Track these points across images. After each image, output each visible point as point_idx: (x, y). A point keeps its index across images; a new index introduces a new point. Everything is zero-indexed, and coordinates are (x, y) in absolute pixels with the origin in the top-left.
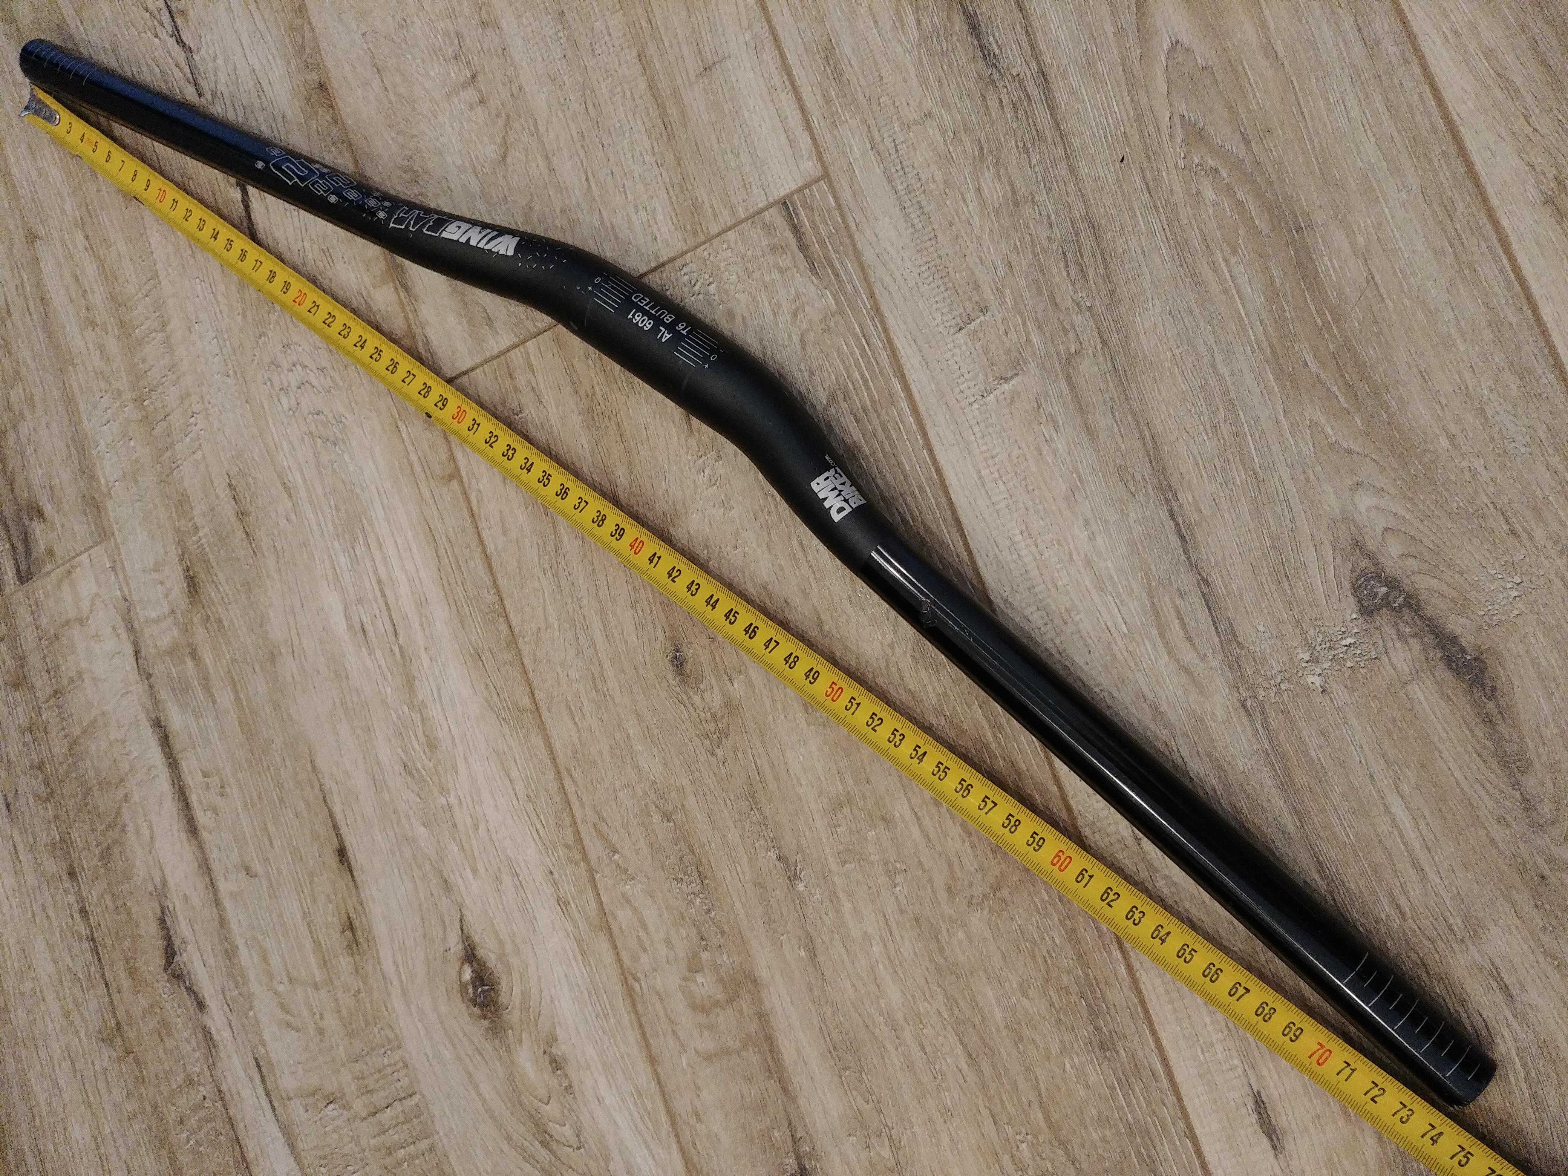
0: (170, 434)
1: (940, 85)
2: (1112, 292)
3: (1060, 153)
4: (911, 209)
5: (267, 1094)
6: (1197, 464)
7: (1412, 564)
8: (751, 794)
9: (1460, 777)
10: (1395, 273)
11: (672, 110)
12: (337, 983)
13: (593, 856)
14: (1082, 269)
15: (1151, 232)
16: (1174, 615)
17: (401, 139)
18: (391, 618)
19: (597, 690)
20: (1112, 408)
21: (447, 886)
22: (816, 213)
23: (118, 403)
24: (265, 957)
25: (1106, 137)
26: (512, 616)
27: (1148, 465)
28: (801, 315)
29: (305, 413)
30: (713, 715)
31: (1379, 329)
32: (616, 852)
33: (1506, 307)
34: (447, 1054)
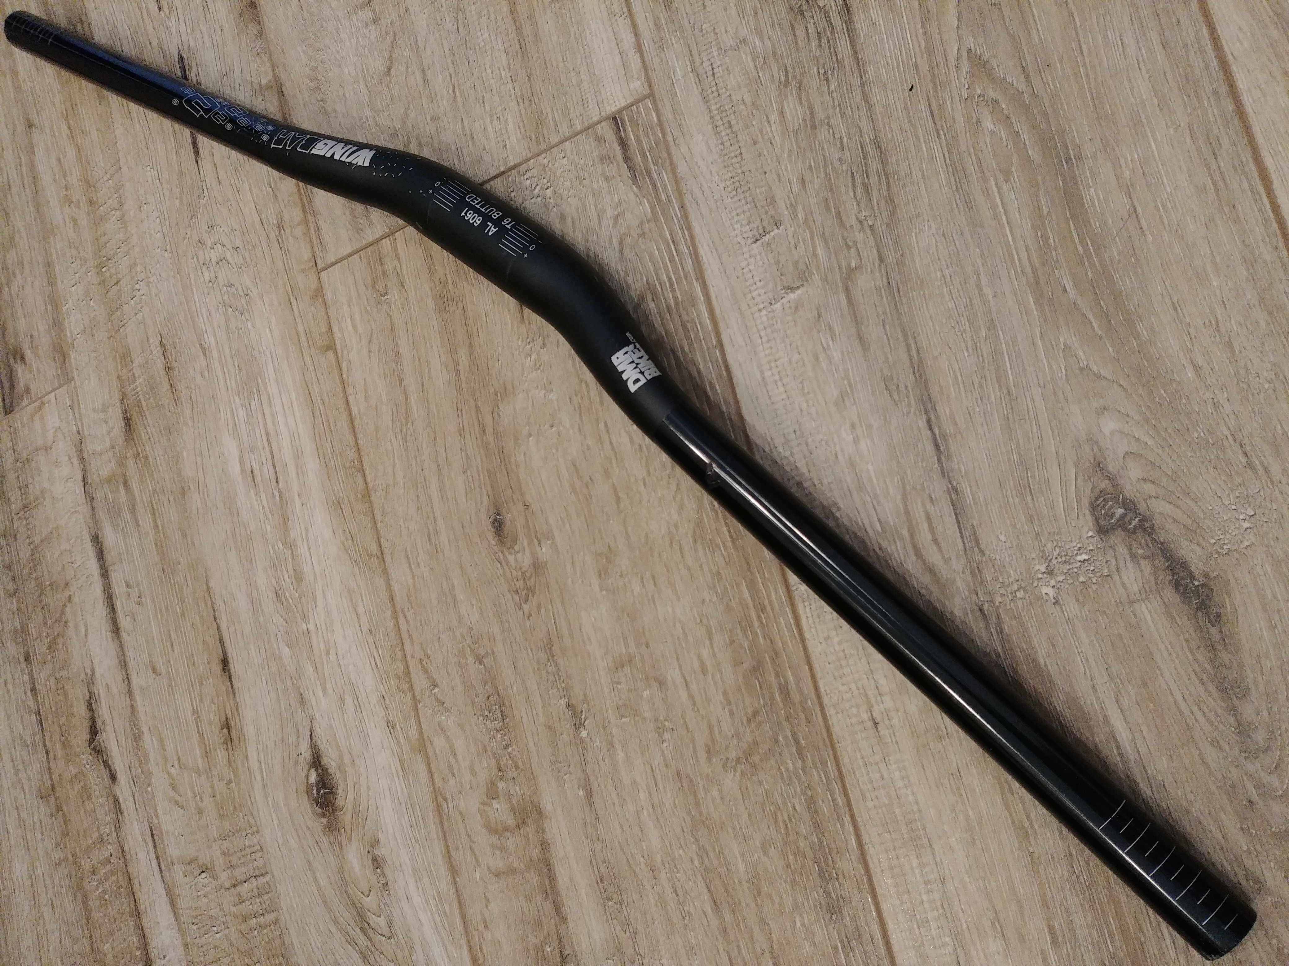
0: (119, 297)
1: (756, 14)
2: (893, 213)
3: (856, 81)
4: (722, 128)
5: (157, 858)
6: (956, 378)
7: (1149, 488)
8: (549, 647)
9: (1179, 698)
10: (1156, 207)
11: (527, 30)
12: (215, 772)
13: (417, 689)
14: (867, 189)
15: (932, 158)
16: (923, 518)
17: (310, 53)
18: (274, 466)
19: (431, 543)
20: (883, 321)
21: (302, 700)
22: (641, 129)
23: (84, 269)
24: (162, 744)
25: (898, 67)
26: (367, 472)
27: (912, 377)
28: (621, 221)
29: (221, 285)
30: (523, 574)
31: (1137, 259)
32: (436, 686)
33: (1261, 245)
34: (293, 843)
